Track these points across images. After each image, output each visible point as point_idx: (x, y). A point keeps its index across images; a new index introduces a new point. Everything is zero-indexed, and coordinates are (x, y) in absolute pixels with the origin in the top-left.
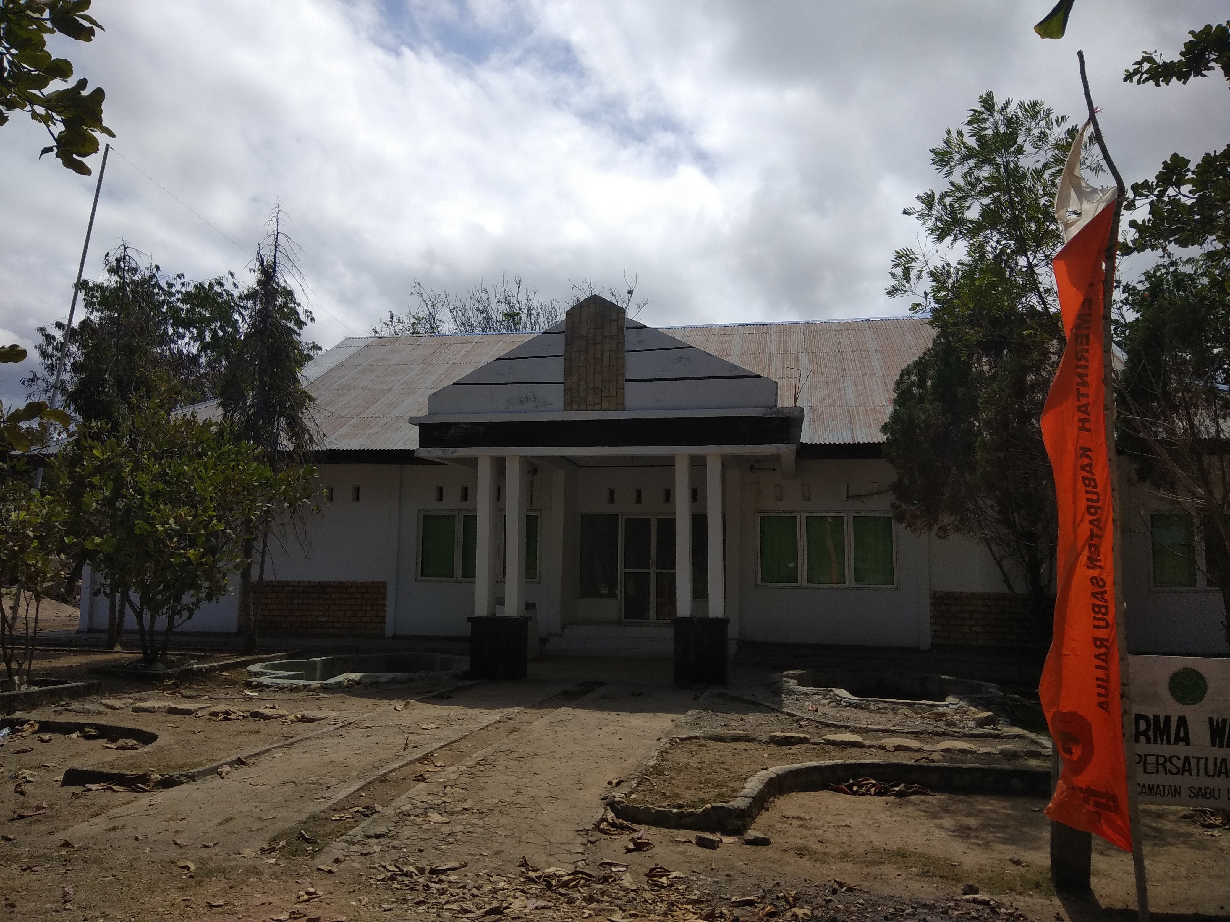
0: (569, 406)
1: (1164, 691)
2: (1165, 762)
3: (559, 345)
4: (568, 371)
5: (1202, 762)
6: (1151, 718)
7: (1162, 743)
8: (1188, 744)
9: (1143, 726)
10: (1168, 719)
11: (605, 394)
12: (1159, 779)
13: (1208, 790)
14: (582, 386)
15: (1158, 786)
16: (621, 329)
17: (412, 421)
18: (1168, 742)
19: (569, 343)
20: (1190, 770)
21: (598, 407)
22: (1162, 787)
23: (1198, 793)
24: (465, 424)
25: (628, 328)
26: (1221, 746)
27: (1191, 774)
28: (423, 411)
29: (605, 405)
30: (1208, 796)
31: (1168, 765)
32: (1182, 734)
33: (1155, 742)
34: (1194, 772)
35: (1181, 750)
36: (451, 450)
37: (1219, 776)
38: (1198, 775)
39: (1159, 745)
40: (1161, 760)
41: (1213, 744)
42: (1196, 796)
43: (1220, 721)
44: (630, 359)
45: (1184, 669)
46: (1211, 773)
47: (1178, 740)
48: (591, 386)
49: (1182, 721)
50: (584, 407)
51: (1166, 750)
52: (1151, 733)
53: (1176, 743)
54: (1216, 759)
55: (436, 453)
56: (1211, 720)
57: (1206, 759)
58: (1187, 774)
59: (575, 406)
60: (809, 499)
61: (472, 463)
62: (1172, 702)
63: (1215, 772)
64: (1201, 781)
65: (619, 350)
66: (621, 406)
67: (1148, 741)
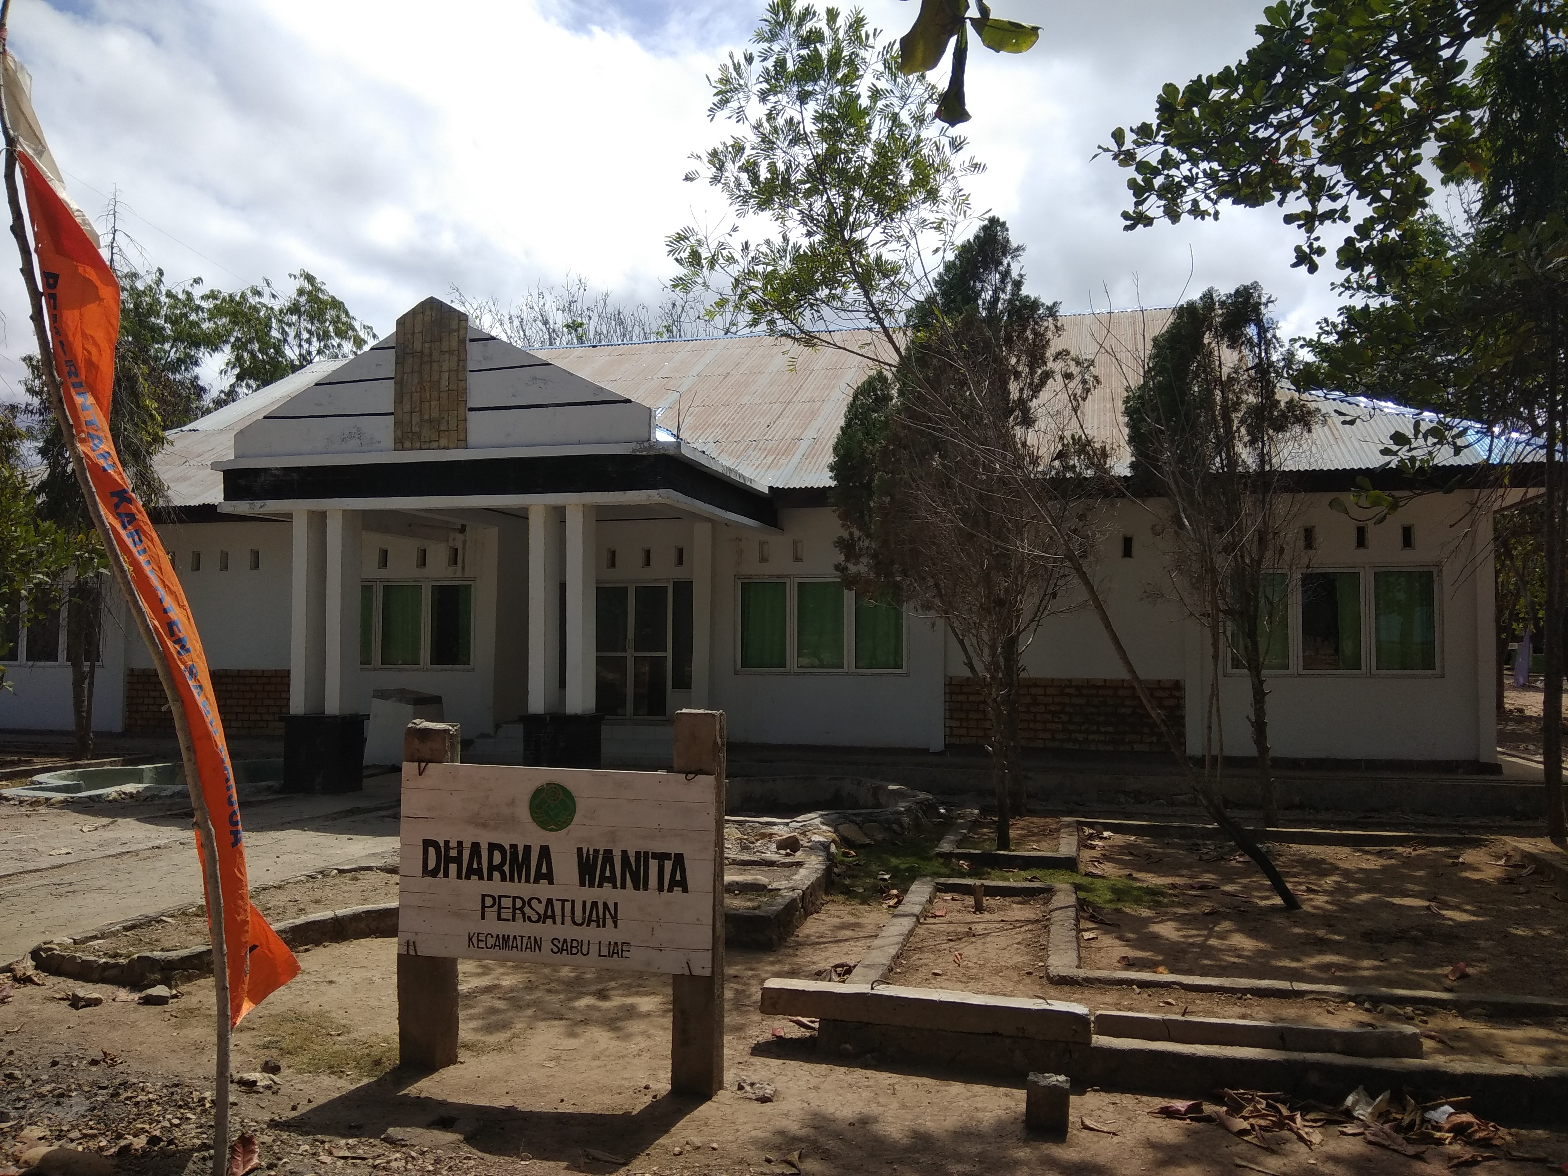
0: (400, 444)
1: (523, 812)
2: (523, 906)
3: (388, 365)
4: (399, 399)
5: (568, 905)
6: (507, 848)
7: (520, 881)
8: (551, 882)
9: (497, 858)
10: (527, 848)
11: (443, 428)
12: (517, 928)
13: (575, 944)
14: (416, 418)
15: (515, 937)
16: (462, 342)
17: (215, 466)
18: (528, 881)
19: (400, 362)
20: (553, 917)
21: (435, 445)
22: (519, 939)
23: (563, 947)
24: (277, 469)
25: (472, 340)
26: (592, 885)
27: (554, 923)
28: (227, 454)
29: (443, 442)
30: (574, 951)
31: (527, 910)
32: (544, 870)
33: (512, 880)
34: (559, 919)
35: (543, 890)
36: (259, 503)
37: (588, 925)
38: (563, 923)
39: (516, 884)
40: (519, 903)
41: (582, 884)
42: (560, 951)
43: (591, 852)
44: (472, 379)
45: (548, 784)
46: (579, 920)
47: (539, 877)
48: (426, 417)
49: (545, 852)
50: (418, 445)
51: (523, 889)
52: (506, 868)
53: (536, 881)
54: (584, 902)
55: (242, 507)
56: (580, 850)
57: (573, 902)
58: (549, 921)
59: (407, 444)
60: (801, 560)
61: (286, 518)
62: (533, 827)
63: (584, 919)
64: (566, 931)
65: (460, 371)
66: (464, 445)
67: (503, 879)
